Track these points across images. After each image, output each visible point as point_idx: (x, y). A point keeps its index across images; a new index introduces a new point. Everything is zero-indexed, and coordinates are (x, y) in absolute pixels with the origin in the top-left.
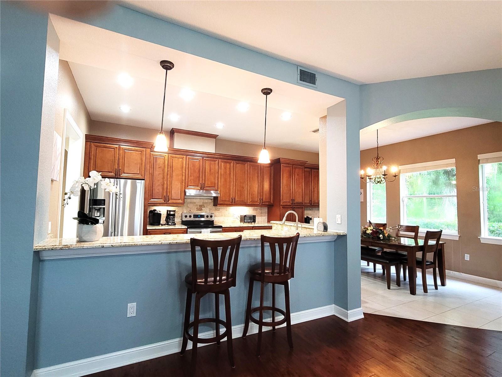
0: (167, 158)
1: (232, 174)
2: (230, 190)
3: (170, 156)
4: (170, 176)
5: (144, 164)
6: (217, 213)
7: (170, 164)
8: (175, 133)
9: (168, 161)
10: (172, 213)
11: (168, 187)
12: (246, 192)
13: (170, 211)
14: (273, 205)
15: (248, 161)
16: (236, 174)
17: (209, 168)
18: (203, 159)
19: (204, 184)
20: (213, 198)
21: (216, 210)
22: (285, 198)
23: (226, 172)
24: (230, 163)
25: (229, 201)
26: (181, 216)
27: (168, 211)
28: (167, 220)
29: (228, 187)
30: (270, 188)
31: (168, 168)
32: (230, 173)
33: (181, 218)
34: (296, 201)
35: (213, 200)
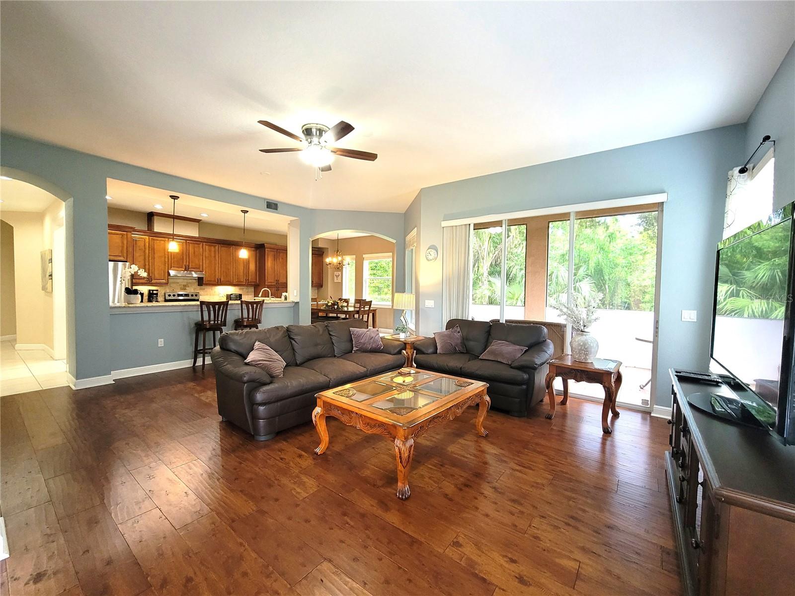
0: (147, 240)
1: (217, 257)
2: (215, 271)
3: (150, 240)
4: (152, 258)
5: (125, 247)
6: (201, 292)
7: (151, 247)
8: (155, 217)
9: (149, 244)
10: (155, 292)
11: (150, 268)
12: (232, 273)
13: (153, 290)
14: (259, 285)
15: (233, 245)
16: (221, 255)
17: (193, 252)
18: (186, 242)
19: (189, 266)
20: (197, 278)
21: (200, 289)
22: (270, 278)
23: (211, 256)
24: (215, 247)
25: (215, 281)
26: (164, 295)
27: (150, 290)
28: (150, 299)
29: (213, 268)
30: (256, 270)
31: (149, 250)
32: (215, 257)
33: (164, 297)
34: (280, 281)
35: (197, 280)
